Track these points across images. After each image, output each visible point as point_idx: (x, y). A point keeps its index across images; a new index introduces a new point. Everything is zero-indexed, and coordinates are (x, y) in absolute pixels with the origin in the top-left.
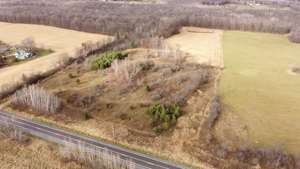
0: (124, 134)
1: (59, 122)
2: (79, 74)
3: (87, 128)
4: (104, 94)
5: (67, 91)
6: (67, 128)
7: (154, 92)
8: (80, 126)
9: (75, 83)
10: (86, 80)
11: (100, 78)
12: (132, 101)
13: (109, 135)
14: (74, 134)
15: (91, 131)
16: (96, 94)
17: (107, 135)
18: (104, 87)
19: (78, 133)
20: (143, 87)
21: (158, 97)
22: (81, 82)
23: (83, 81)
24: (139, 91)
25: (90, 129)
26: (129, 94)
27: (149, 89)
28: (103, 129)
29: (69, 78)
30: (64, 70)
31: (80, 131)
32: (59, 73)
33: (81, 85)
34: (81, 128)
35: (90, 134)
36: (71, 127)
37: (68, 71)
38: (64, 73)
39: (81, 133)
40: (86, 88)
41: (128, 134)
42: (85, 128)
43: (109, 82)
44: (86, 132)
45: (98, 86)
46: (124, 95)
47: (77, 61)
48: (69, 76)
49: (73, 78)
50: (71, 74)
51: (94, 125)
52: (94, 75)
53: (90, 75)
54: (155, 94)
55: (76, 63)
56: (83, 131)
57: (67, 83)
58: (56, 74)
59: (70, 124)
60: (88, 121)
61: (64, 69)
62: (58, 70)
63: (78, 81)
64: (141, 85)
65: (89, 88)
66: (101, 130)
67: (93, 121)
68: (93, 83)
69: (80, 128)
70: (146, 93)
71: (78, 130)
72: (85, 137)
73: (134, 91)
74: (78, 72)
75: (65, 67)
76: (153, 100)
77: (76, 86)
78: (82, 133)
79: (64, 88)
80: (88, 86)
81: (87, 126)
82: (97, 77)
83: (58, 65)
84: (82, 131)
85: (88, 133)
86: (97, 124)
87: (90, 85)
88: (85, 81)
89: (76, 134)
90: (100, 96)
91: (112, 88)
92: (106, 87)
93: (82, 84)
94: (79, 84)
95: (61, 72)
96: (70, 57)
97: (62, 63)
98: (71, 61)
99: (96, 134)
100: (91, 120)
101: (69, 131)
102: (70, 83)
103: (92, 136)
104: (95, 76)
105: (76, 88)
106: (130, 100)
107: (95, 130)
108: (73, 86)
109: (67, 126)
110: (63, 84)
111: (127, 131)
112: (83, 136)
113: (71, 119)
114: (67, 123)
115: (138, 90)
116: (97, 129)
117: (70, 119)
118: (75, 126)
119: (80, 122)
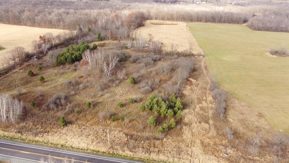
0: (121, 140)
1: (25, 135)
2: (41, 71)
3: (67, 137)
4: (80, 92)
5: (30, 92)
6: (38, 141)
7: (142, 84)
8: (56, 136)
9: (39, 82)
10: (52, 77)
11: (70, 74)
12: (118, 97)
13: (101, 144)
14: (50, 148)
15: (75, 142)
16: (69, 93)
17: (99, 144)
18: (78, 83)
19: (56, 146)
20: (126, 80)
21: (149, 89)
22: (46, 80)
23: (48, 79)
24: (122, 85)
25: (72, 138)
26: (112, 89)
27: (135, 82)
28: (90, 136)
29: (29, 77)
30: (20, 68)
31: (58, 142)
32: (15, 71)
33: (46, 83)
34: (59, 139)
35: (73, 146)
36: (43, 140)
37: (26, 68)
38: (21, 71)
39: (60, 146)
40: (55, 87)
41: (126, 139)
42: (64, 138)
43: (83, 77)
44: (67, 144)
45: (70, 83)
46: (105, 91)
47: (36, 56)
48: (29, 74)
49: (35, 76)
50: (31, 71)
51: (76, 132)
52: (61, 71)
53: (56, 71)
54: (144, 86)
55: (35, 59)
56: (63, 142)
57: (27, 82)
58: (10, 73)
59: (41, 136)
60: (66, 128)
61: (20, 66)
62: (12, 68)
63: (42, 79)
64: (123, 78)
65: (59, 86)
66: (87, 138)
67: (74, 127)
68: (62, 80)
69: (56, 139)
70: (133, 87)
71: (54, 142)
72: (67, 151)
73: (117, 85)
74: (41, 68)
75: (21, 65)
76: (143, 93)
77: (40, 85)
78: (62, 146)
79: (24, 88)
80: (56, 84)
81: (67, 135)
82: (66, 73)
83: (12, 62)
84: (61, 143)
85: (71, 145)
86: (80, 130)
87: (59, 83)
88: (50, 79)
89: (53, 149)
90: (76, 94)
91: (88, 84)
92: (81, 83)
93: (48, 82)
94: (44, 82)
95: (16, 70)
96: (27, 53)
97: (17, 60)
98: (29, 57)
99: (83, 145)
100: (70, 127)
101: (42, 145)
102: (31, 83)
103: (77, 149)
104: (63, 72)
105: (40, 87)
106: (116, 97)
107: (79, 140)
108: (36, 86)
109: (37, 138)
110: (22, 85)
111: (124, 135)
112: (64, 149)
113: (42, 128)
114: (36, 134)
115: (121, 83)
116: (82, 138)
117: (40, 128)
118: (50, 137)
119: (55, 130)
